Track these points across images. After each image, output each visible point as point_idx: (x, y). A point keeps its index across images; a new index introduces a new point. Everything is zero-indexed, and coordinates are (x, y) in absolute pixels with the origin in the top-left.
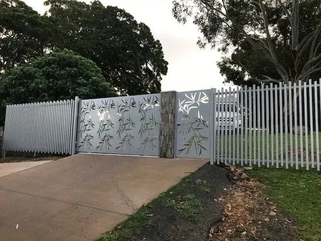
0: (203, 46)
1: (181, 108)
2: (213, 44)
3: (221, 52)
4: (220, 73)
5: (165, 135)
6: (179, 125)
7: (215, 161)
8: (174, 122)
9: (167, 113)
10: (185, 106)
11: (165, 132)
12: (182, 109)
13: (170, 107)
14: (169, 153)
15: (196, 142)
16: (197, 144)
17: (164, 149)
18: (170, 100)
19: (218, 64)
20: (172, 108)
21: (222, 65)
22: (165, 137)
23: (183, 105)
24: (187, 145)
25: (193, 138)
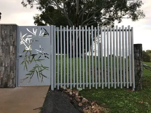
0: (25, 6)
1: (22, 41)
2: (31, 6)
3: (38, 9)
4: (34, 23)
5: (6, 66)
6: (21, 56)
7: (55, 87)
8: (15, 54)
9: (8, 45)
10: (27, 39)
11: (6, 63)
12: (24, 42)
13: (11, 40)
14: (10, 83)
15: (38, 71)
16: (38, 73)
17: (5, 79)
18: (10, 33)
19: (34, 18)
20: (13, 41)
21: (36, 19)
22: (6, 68)
23: (25, 38)
24: (30, 74)
25: (35, 68)
